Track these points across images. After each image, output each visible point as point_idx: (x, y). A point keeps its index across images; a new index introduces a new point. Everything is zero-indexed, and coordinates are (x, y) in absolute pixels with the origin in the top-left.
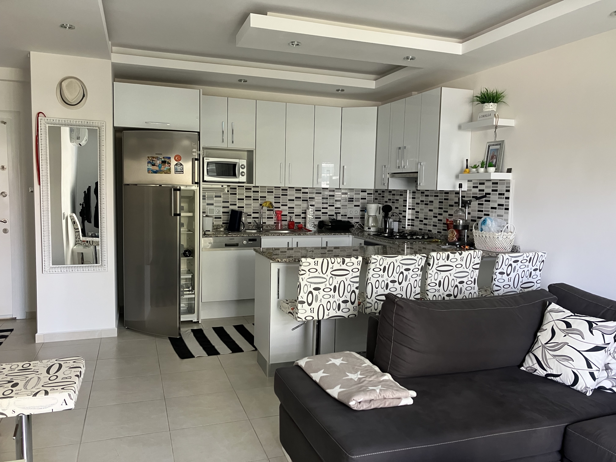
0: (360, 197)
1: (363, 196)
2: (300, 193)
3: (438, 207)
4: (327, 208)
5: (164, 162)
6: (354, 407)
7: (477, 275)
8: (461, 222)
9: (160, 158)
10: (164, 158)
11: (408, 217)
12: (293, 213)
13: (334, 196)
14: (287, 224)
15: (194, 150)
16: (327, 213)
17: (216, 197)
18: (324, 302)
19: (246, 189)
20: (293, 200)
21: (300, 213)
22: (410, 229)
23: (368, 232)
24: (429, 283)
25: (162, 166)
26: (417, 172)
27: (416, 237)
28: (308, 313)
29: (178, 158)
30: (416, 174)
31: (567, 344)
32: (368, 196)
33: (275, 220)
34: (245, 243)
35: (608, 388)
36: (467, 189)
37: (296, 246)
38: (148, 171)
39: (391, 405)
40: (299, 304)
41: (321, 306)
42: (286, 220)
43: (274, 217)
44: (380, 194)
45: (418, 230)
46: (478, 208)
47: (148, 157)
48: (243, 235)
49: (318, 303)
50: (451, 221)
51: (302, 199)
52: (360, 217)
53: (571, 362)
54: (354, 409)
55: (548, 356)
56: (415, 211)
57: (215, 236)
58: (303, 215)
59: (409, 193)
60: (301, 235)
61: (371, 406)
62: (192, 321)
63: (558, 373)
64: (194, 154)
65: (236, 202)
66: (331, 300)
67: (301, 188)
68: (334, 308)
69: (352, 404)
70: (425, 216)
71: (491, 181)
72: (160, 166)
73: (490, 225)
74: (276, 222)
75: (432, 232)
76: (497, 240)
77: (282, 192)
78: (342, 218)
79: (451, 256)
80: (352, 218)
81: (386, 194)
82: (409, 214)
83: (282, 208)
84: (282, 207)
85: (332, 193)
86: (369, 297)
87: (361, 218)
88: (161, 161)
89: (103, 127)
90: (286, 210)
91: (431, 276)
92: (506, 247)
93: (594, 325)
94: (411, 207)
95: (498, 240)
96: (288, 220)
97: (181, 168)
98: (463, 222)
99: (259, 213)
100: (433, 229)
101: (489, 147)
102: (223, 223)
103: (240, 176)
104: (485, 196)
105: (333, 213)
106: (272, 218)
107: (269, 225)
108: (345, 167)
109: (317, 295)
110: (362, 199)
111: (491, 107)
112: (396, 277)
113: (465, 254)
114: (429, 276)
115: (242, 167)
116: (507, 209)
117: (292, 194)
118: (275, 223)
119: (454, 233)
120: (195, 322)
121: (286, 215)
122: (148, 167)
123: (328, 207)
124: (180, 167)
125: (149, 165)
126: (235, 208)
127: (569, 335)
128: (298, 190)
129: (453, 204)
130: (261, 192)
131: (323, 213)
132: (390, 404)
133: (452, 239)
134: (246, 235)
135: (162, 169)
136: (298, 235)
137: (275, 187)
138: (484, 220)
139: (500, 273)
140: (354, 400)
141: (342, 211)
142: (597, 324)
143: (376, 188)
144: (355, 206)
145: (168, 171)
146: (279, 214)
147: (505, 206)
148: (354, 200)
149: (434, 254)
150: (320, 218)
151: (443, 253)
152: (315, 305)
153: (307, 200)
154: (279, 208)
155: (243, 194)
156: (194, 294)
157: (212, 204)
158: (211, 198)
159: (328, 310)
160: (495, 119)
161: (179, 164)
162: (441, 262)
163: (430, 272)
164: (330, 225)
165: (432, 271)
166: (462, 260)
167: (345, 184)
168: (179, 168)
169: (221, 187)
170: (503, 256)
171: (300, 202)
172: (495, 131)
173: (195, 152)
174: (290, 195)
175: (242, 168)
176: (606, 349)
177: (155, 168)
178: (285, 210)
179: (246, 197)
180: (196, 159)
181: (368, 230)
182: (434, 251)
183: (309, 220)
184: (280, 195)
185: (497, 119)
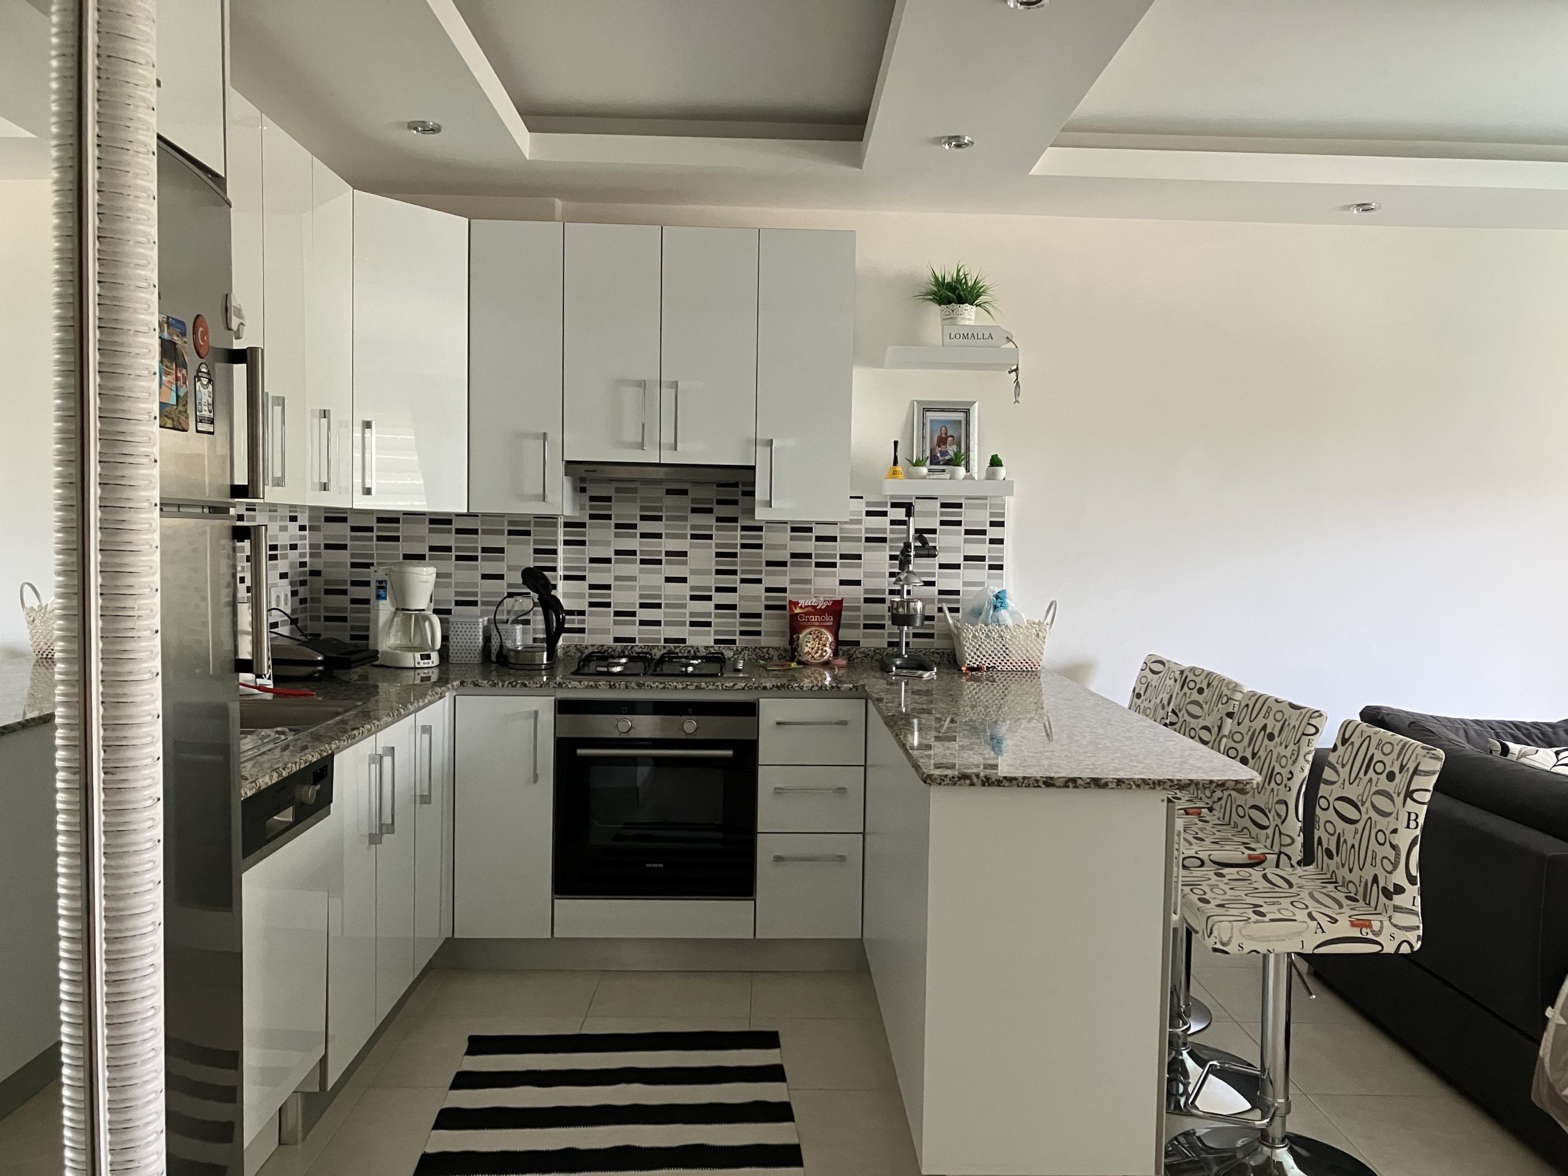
3: (714, 568)
26: (753, 466)
45: (611, 643)
50: (806, 607)
70: (644, 596)
75: (687, 644)
101: (924, 413)
116: (997, 568)
119: (824, 639)
144: (281, 576)
147: (989, 561)
148: (279, 553)
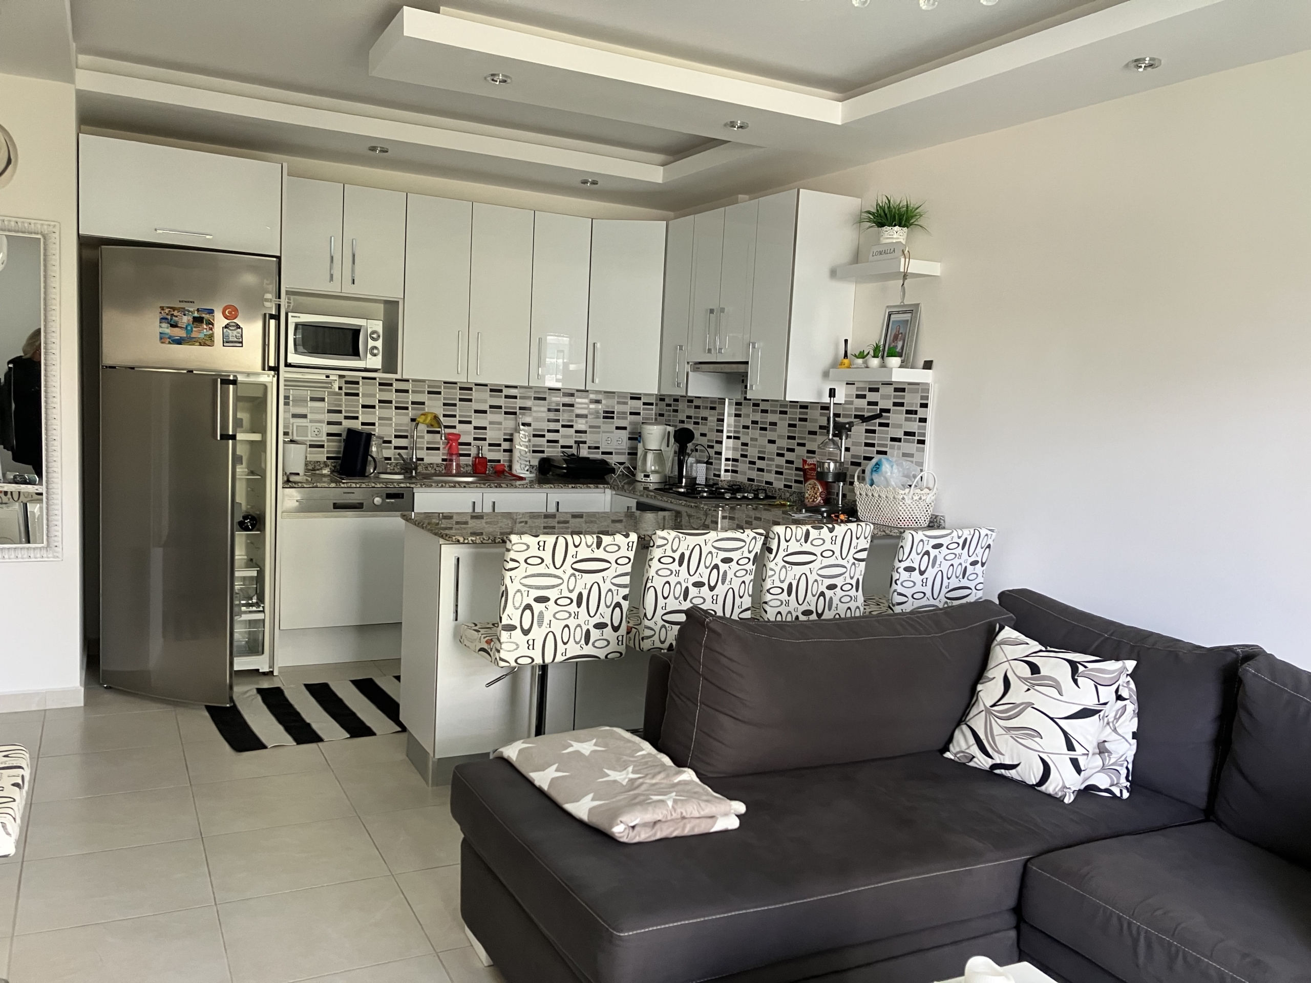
0: (627, 409)
1: (635, 408)
2: (501, 397)
3: (787, 434)
4: (558, 431)
5: (198, 320)
6: (621, 837)
7: (863, 573)
8: (832, 465)
9: (189, 311)
10: (198, 310)
11: (725, 454)
12: (485, 439)
13: (572, 405)
14: (471, 463)
15: (268, 296)
16: (557, 442)
17: (312, 399)
18: (557, 627)
19: (380, 384)
20: (485, 412)
21: (499, 439)
22: (729, 479)
23: (643, 484)
24: (768, 588)
25: (194, 329)
26: (747, 363)
27: (741, 494)
28: (523, 650)
29: (231, 313)
30: (743, 366)
31: (1030, 705)
32: (644, 409)
33: (443, 454)
34: (377, 501)
35: (1102, 787)
36: (845, 401)
37: (490, 510)
38: (161, 338)
39: (697, 831)
40: (502, 632)
41: (551, 636)
42: (469, 455)
43: (441, 446)
44: (669, 405)
45: (746, 481)
46: (866, 439)
47: (162, 308)
48: (373, 485)
49: (545, 629)
50: (811, 464)
51: (503, 410)
52: (627, 451)
53: (1037, 739)
54: (622, 840)
55: (997, 730)
56: (739, 442)
57: (311, 486)
58: (506, 445)
59: (730, 404)
60: (502, 487)
61: (655, 834)
62: (258, 670)
63: (1013, 762)
64: (267, 304)
65: (358, 412)
66: (572, 623)
67: (501, 385)
68: (578, 640)
69: (618, 830)
70: (759, 452)
71: (892, 384)
72: (189, 328)
73: (889, 474)
74: (445, 457)
75: (773, 486)
76: (901, 503)
77: (460, 394)
78: (589, 453)
79: (814, 533)
80: (611, 453)
81: (682, 406)
82: (727, 448)
83: (460, 428)
84: (459, 426)
85: (567, 400)
86: (649, 616)
87: (629, 454)
88: (191, 319)
89: (54, 235)
90: (468, 433)
91: (772, 573)
92: (919, 519)
93: (1081, 668)
94: (732, 434)
95: (904, 503)
96: (472, 456)
97: (237, 335)
98: (835, 466)
99: (409, 437)
100: (776, 479)
101: (890, 315)
102: (328, 458)
103: (369, 356)
104: (879, 416)
105: (571, 442)
106: (438, 449)
107: (431, 464)
108: (598, 345)
109: (541, 613)
110: (631, 413)
111: (895, 234)
112: (703, 574)
113: (840, 529)
114: (770, 573)
115: (374, 336)
116: (922, 442)
117: (482, 399)
118: (443, 460)
119: (816, 489)
120: (264, 674)
121: (469, 444)
122: (161, 330)
123: (561, 430)
124: (235, 333)
125: (164, 325)
126: (356, 425)
127: (1036, 687)
128: (496, 390)
129: (817, 429)
130: (413, 392)
131: (548, 441)
132: (693, 828)
133: (813, 501)
134: (381, 485)
135: (193, 335)
136: (496, 487)
137: (445, 383)
138: (877, 464)
139: (906, 569)
140: (621, 822)
141: (590, 439)
142: (1085, 667)
143: (663, 392)
144: (617, 428)
145: (208, 341)
146: (453, 441)
147: (918, 436)
148: (615, 415)
149: (779, 529)
150: (543, 452)
151: (797, 527)
152: (537, 634)
153: (515, 413)
154: (454, 427)
155: (375, 396)
156: (263, 611)
157: (305, 416)
158: (300, 401)
159: (565, 644)
160: (903, 260)
161: (233, 326)
162: (794, 546)
163: (771, 565)
164: (564, 468)
165: (775, 564)
166: (834, 542)
167: (597, 381)
168: (233, 334)
169: (325, 378)
170: (913, 536)
171: (499, 417)
172: (903, 284)
173: (271, 301)
174: (478, 401)
175: (373, 339)
176: (1102, 714)
177: (178, 333)
178: (466, 433)
179: (380, 401)
180: (272, 317)
181: (643, 480)
182: (778, 524)
183: (519, 455)
184: (455, 399)
185: (907, 260)
